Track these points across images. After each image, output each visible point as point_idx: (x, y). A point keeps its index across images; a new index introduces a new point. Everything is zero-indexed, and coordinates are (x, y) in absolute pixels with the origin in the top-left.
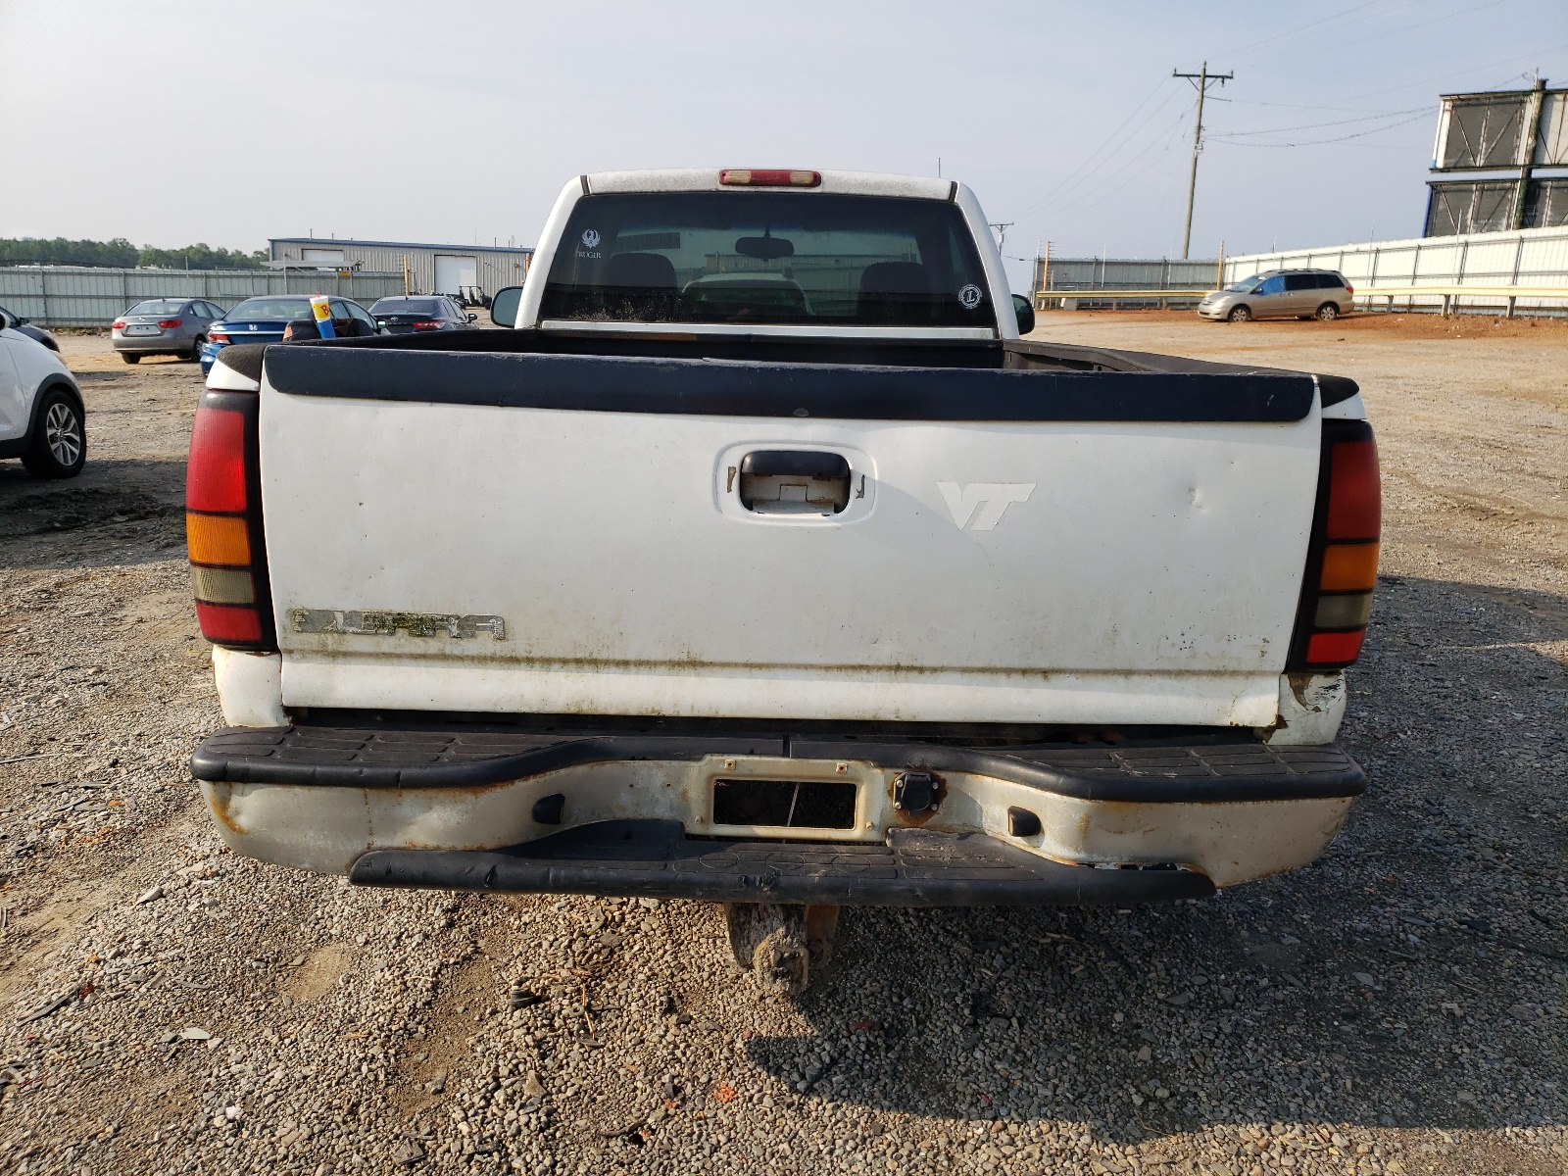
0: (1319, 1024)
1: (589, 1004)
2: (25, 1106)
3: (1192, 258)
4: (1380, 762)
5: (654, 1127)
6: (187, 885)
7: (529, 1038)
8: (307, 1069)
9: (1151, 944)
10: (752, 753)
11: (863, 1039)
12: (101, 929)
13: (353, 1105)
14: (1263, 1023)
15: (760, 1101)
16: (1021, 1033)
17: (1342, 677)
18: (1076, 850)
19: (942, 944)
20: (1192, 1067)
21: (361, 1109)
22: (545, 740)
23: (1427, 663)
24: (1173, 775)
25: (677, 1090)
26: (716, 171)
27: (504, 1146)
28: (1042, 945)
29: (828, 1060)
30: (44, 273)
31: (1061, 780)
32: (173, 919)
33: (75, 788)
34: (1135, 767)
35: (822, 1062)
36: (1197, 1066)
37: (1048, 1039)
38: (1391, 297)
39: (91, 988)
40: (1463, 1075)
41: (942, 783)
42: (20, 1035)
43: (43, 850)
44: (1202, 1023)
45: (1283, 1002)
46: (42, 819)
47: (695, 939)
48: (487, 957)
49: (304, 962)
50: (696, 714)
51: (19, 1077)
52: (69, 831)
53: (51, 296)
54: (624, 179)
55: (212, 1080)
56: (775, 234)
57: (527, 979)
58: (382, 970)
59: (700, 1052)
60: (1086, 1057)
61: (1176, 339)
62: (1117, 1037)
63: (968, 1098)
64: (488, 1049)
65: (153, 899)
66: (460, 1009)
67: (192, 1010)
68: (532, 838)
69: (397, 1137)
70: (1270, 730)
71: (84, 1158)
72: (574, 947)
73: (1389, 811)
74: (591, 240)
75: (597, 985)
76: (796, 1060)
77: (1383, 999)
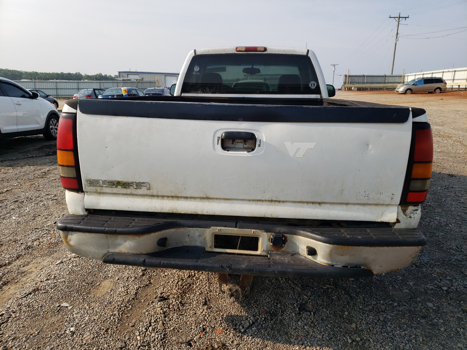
0: (413, 319)
1: (181, 301)
2: (14, 324)
3: (394, 74)
4: (442, 234)
5: (196, 341)
6: (69, 260)
7: (161, 311)
8: (96, 317)
9: (359, 290)
10: (225, 226)
11: (263, 316)
12: (44, 272)
13: (107, 329)
14: (394, 317)
15: (229, 335)
16: (314, 317)
17: (420, 207)
18: (328, 260)
19: (292, 287)
20: (369, 331)
21: (109, 330)
22: (161, 221)
23: (461, 202)
24: (360, 237)
25: (204, 329)
26: (235, 48)
27: (150, 344)
28: (324, 289)
29: (251, 323)
30: (56, 82)
31: (323, 238)
32: (64, 270)
33: (43, 230)
34: (348, 234)
35: (250, 323)
36: (370, 331)
37: (322, 319)
38: (459, 86)
39: (38, 289)
40: (460, 338)
41: (286, 238)
42: (16, 303)
43: (32, 248)
44: (373, 316)
45: (401, 311)
46: (33, 238)
47: (216, 282)
48: (153, 285)
49: (99, 284)
50: (208, 214)
51: (13, 315)
52: (40, 242)
53: (58, 89)
54: (207, 50)
55: (68, 319)
56: (255, 67)
57: (163, 293)
58: (122, 288)
59: (212, 318)
60: (334, 326)
61: (388, 100)
62: (345, 320)
63: (295, 337)
64: (149, 314)
65: (59, 264)
66: (143, 301)
67: (65, 297)
68: (157, 251)
69: (118, 340)
70: (394, 224)
71: (28, 341)
72: (179, 283)
73: (444, 250)
74: (197, 69)
75: (184, 295)
76: (242, 322)
77: (436, 312)
